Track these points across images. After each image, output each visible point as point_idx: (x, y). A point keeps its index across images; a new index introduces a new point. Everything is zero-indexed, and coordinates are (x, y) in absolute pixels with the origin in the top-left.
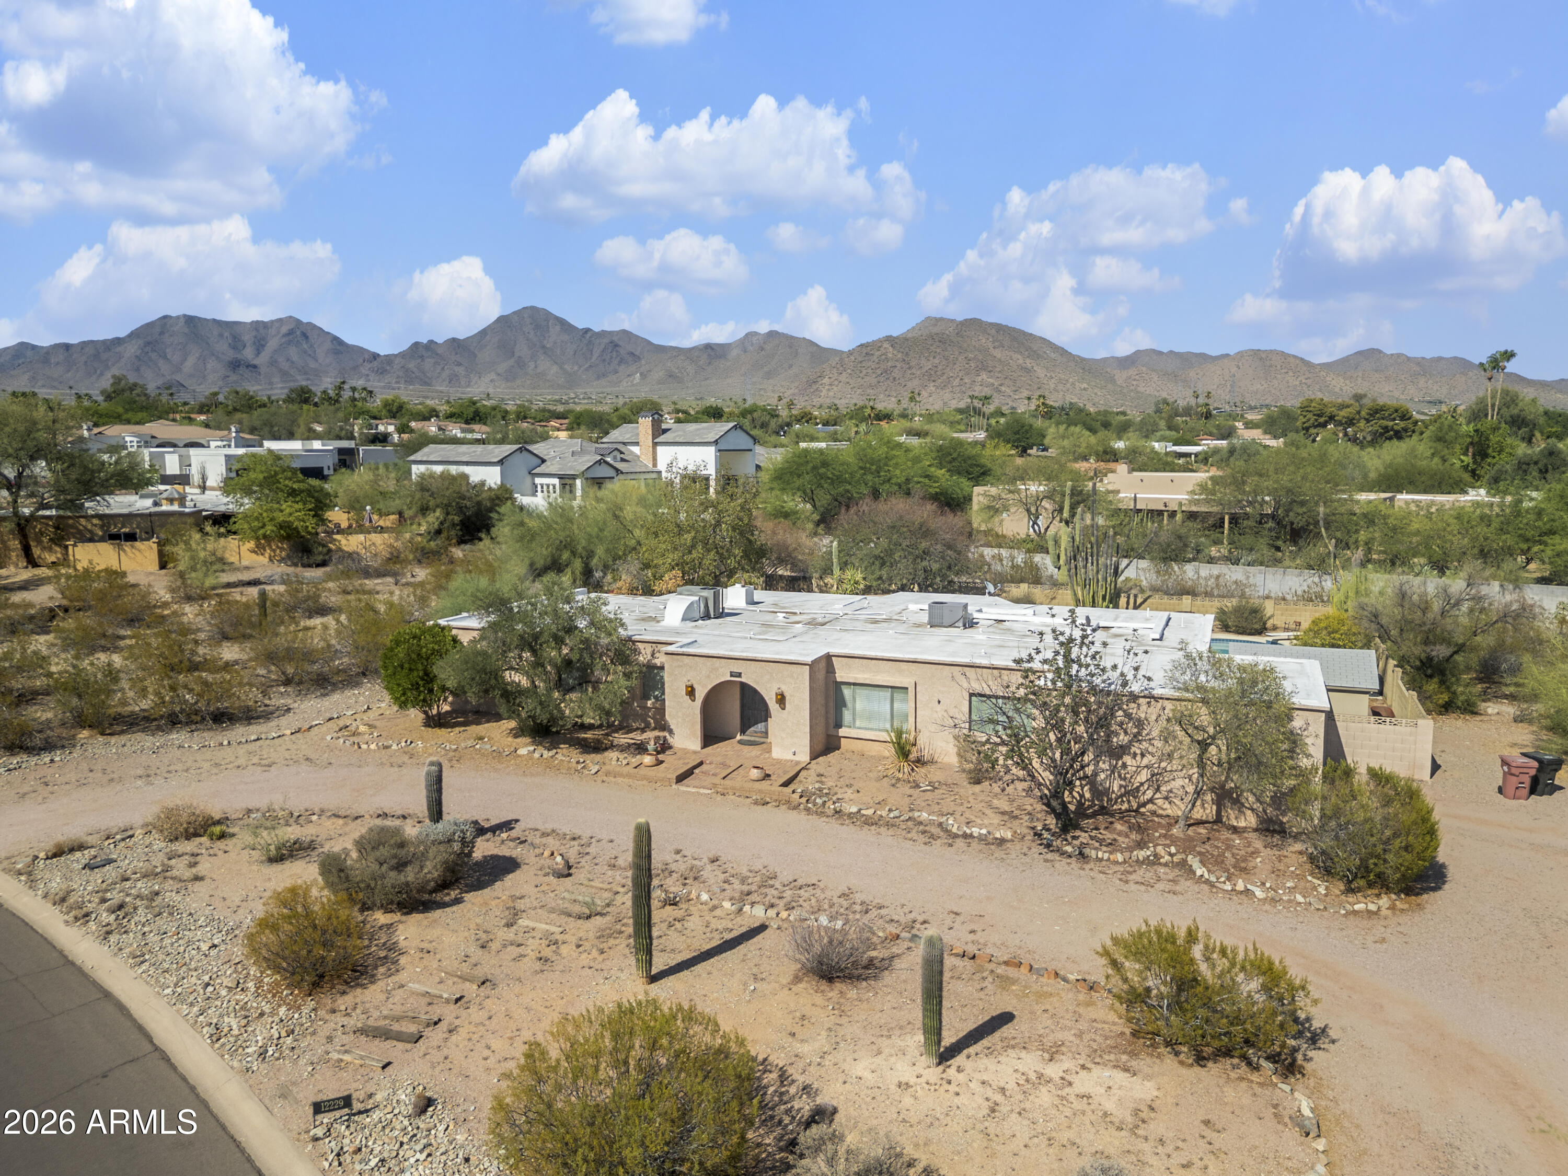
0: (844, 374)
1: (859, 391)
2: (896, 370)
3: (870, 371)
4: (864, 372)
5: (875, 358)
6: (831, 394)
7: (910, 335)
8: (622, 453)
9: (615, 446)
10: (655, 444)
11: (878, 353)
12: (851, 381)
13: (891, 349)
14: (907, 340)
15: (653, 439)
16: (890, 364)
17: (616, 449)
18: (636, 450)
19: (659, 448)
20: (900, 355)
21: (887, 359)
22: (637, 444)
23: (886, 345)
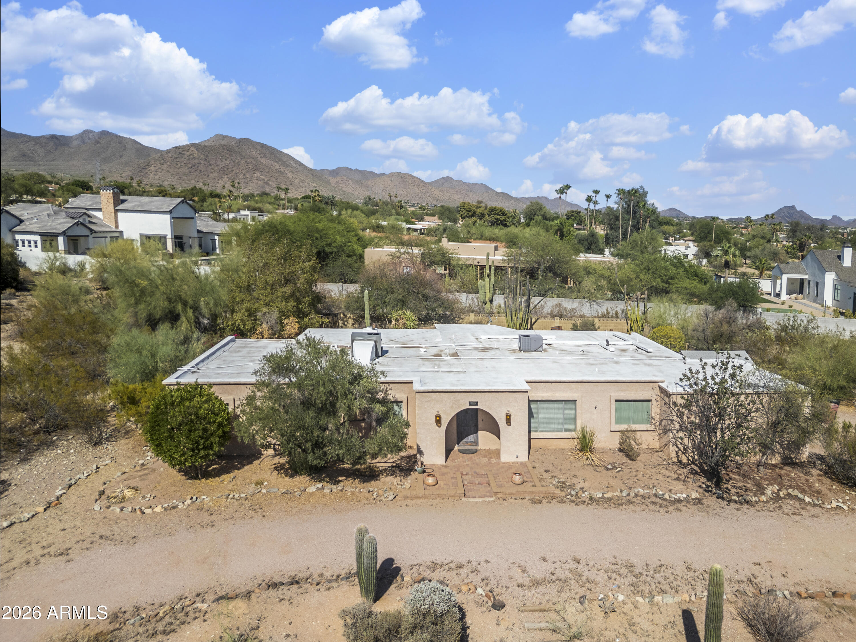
0: (165, 165)
1: (177, 177)
2: (201, 165)
3: (183, 164)
4: (179, 165)
5: (186, 156)
6: (157, 177)
7: (207, 144)
8: (89, 216)
9: (84, 211)
10: (116, 211)
11: (188, 153)
12: (171, 170)
13: (196, 152)
14: (206, 146)
15: (115, 207)
16: (196, 161)
17: (85, 214)
18: (99, 215)
19: (120, 214)
20: (202, 156)
21: (195, 158)
22: (100, 210)
23: (192, 149)
